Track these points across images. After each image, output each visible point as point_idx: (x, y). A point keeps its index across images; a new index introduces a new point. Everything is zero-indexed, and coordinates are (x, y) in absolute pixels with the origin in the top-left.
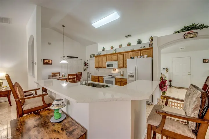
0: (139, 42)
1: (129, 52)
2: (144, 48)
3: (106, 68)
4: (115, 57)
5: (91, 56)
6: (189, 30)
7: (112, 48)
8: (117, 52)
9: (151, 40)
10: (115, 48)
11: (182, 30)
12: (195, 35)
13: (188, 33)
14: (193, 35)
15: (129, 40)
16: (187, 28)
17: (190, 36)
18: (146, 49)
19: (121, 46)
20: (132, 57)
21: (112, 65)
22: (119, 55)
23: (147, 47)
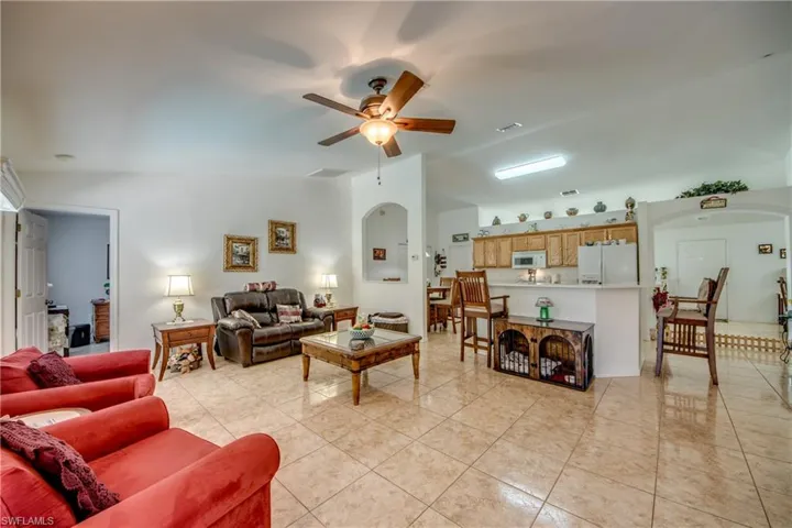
0: (600, 208)
1: (575, 230)
2: (614, 223)
3: (510, 266)
4: (538, 241)
5: (455, 239)
6: (710, 193)
7: (523, 219)
8: (541, 228)
9: (631, 204)
10: (530, 219)
11: (698, 193)
12: (723, 204)
13: (709, 200)
14: (718, 203)
15: (571, 202)
16: (706, 189)
17: (712, 204)
18: (619, 226)
19: (548, 215)
20: (590, 242)
21: (529, 261)
22: (548, 236)
23: (621, 220)
